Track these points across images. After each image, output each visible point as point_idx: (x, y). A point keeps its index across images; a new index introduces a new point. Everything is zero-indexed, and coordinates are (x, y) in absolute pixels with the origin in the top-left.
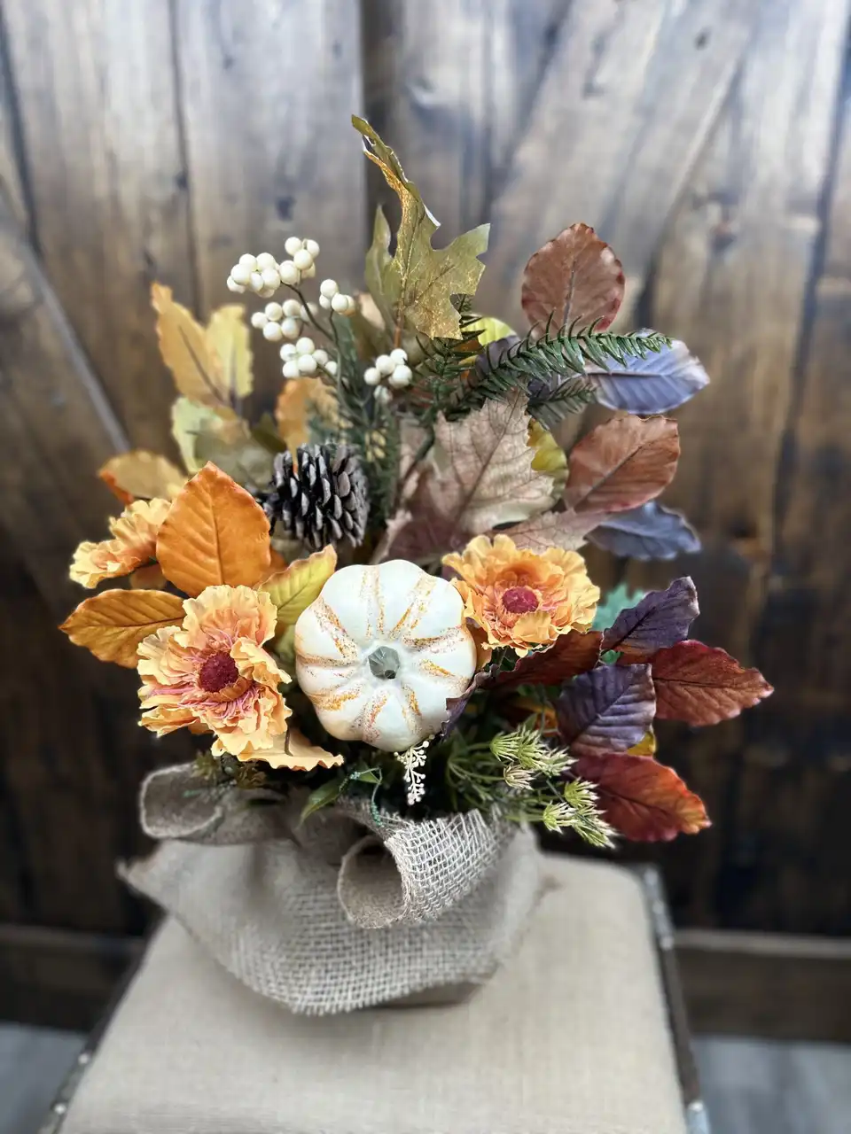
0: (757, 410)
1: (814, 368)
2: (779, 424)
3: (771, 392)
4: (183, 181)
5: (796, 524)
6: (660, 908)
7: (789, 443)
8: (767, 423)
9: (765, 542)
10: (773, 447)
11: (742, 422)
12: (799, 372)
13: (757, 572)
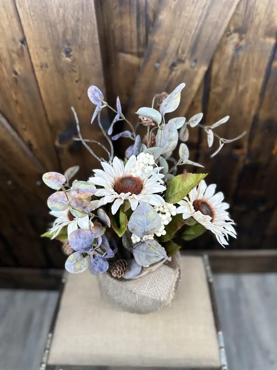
0: (246, 108)
1: (267, 93)
2: (253, 113)
3: (252, 102)
4: (24, 41)
5: (256, 144)
6: (208, 268)
7: (256, 118)
8: (250, 112)
9: (245, 150)
10: (250, 120)
11: (241, 113)
12: (262, 95)
13: (242, 158)
